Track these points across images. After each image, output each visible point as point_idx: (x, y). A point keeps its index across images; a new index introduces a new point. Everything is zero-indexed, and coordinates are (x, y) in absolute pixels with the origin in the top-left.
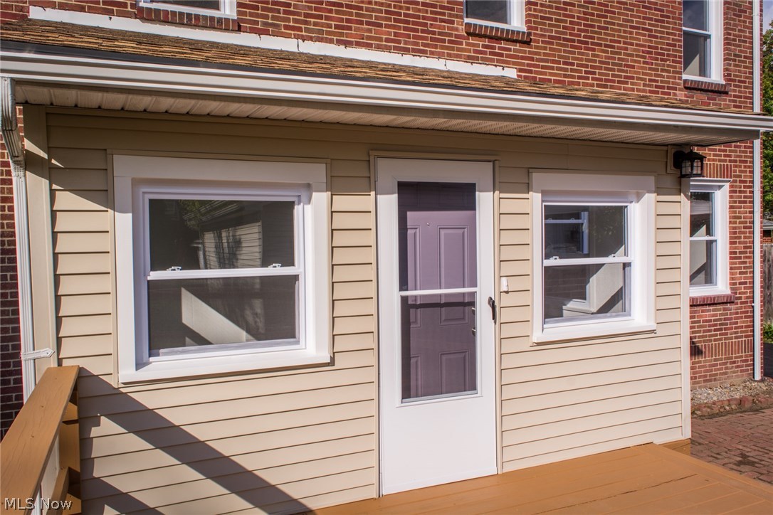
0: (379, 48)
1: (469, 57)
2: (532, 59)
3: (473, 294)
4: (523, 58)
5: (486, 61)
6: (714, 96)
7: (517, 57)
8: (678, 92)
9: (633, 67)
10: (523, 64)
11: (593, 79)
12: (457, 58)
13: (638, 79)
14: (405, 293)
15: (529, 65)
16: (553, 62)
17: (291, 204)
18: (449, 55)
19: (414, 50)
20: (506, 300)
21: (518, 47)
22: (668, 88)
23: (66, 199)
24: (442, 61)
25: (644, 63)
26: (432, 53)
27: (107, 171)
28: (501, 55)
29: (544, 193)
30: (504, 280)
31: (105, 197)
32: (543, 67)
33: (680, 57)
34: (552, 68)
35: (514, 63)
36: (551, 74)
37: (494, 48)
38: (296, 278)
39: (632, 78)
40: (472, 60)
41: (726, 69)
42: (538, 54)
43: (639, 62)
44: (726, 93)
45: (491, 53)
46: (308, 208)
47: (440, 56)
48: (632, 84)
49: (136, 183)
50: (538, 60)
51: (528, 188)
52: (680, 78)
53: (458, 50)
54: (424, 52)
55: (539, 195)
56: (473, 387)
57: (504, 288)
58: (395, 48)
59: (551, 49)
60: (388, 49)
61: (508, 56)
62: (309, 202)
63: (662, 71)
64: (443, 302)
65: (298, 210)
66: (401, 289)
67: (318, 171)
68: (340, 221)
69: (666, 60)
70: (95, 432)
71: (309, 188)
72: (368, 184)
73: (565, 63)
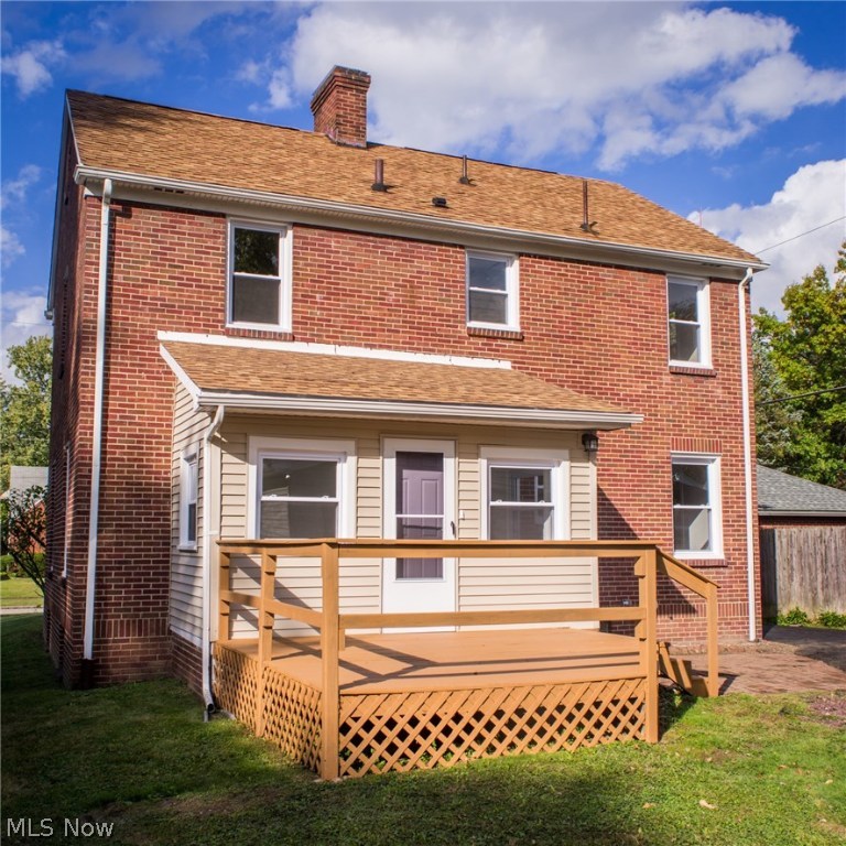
0: (397, 349)
1: (470, 353)
2: (525, 353)
3: (441, 519)
4: (516, 352)
5: (484, 356)
6: (703, 379)
7: (512, 352)
8: (663, 377)
9: (619, 356)
10: (517, 357)
11: (581, 367)
12: (460, 354)
13: (624, 366)
14: (400, 516)
15: (522, 358)
16: (543, 354)
17: (336, 463)
18: (454, 352)
19: (424, 350)
20: (463, 524)
21: (512, 343)
22: (654, 373)
23: (228, 458)
24: (448, 357)
25: (630, 352)
26: (440, 351)
27: (246, 445)
28: (498, 351)
29: (488, 460)
30: (461, 512)
31: (245, 457)
32: (535, 359)
33: (666, 346)
34: (544, 359)
35: (509, 357)
36: (542, 365)
37: (491, 345)
38: (337, 504)
39: (619, 366)
40: (472, 355)
41: (714, 356)
42: (531, 349)
43: (625, 352)
44: (714, 377)
45: (489, 350)
46: (344, 465)
47: (446, 353)
48: (618, 371)
49: (260, 450)
50: (530, 353)
51: (477, 456)
52: (666, 365)
53: (461, 348)
54: (433, 351)
55: (485, 461)
56: (440, 576)
57: (461, 516)
58: (410, 348)
59: (542, 344)
60: (404, 349)
61: (503, 351)
62: (345, 461)
63: (647, 358)
64: (423, 525)
65: (339, 466)
66: (397, 513)
67: (351, 445)
68: (362, 473)
69: (651, 350)
70: (234, 575)
71: (345, 454)
72: (378, 452)
73: (554, 355)
